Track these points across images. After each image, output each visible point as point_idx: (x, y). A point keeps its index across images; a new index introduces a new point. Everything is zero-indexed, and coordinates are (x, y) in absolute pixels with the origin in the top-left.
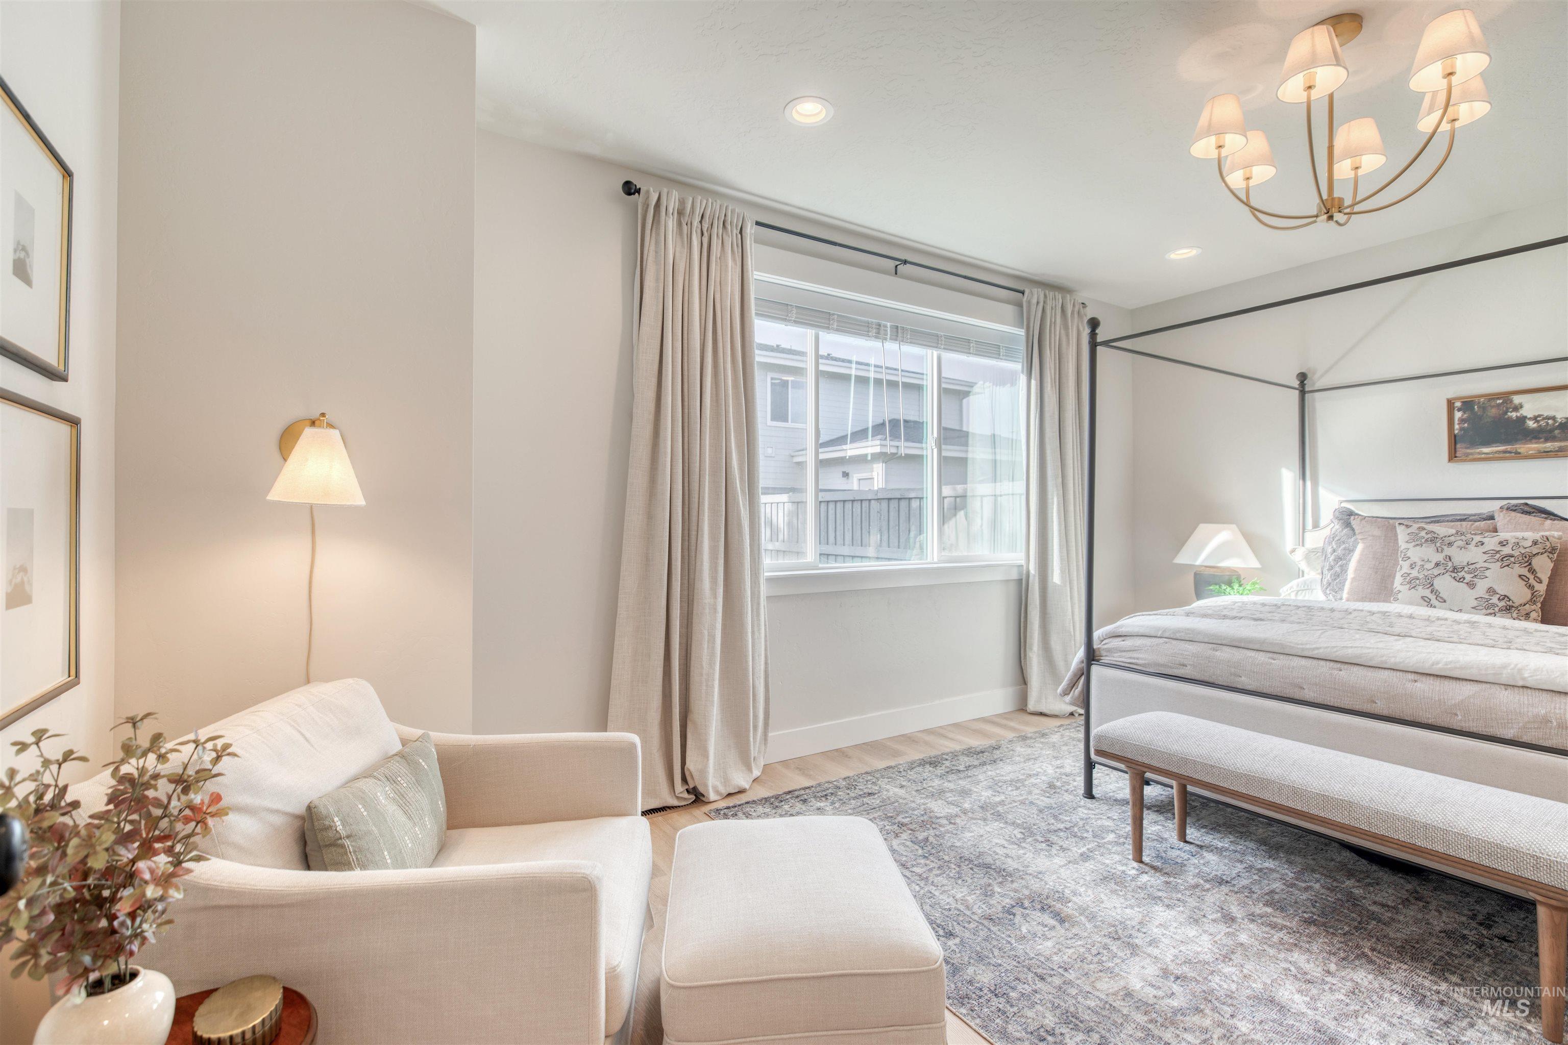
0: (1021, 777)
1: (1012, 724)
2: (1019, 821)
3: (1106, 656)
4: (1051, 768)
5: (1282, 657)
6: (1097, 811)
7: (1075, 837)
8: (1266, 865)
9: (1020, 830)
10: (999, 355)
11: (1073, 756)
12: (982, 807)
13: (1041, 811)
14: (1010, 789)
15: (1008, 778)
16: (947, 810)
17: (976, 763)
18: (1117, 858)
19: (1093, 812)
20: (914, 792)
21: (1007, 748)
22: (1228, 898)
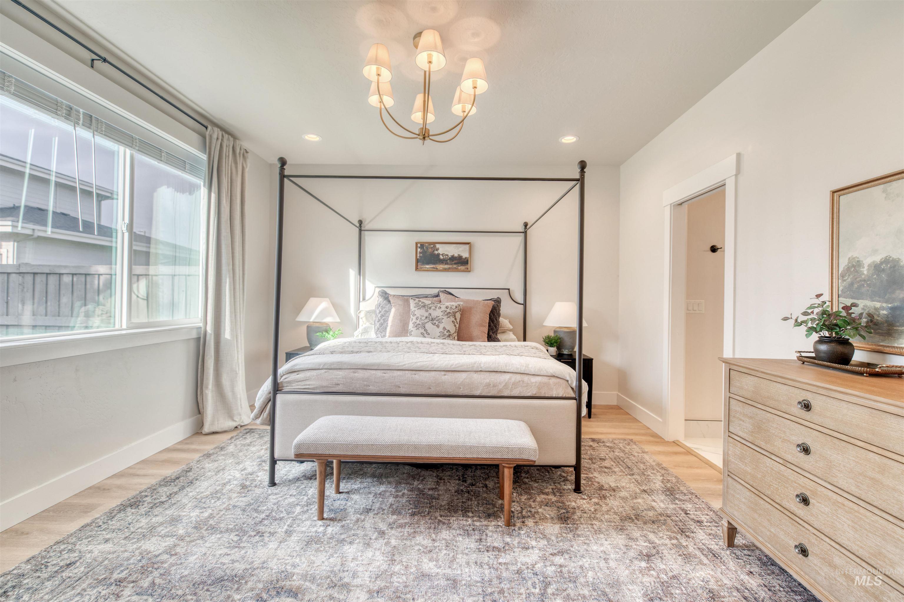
0: (218, 488)
1: (193, 447)
2: (231, 527)
3: (287, 386)
4: (237, 473)
5: (388, 371)
6: (282, 493)
7: (276, 520)
8: (381, 489)
9: (235, 534)
10: (185, 168)
11: (249, 458)
12: (195, 528)
13: (244, 510)
14: (213, 501)
15: (208, 493)
16: (164, 544)
17: (176, 489)
18: (308, 523)
19: (280, 496)
20: (122, 541)
21: (198, 467)
22: (375, 520)
